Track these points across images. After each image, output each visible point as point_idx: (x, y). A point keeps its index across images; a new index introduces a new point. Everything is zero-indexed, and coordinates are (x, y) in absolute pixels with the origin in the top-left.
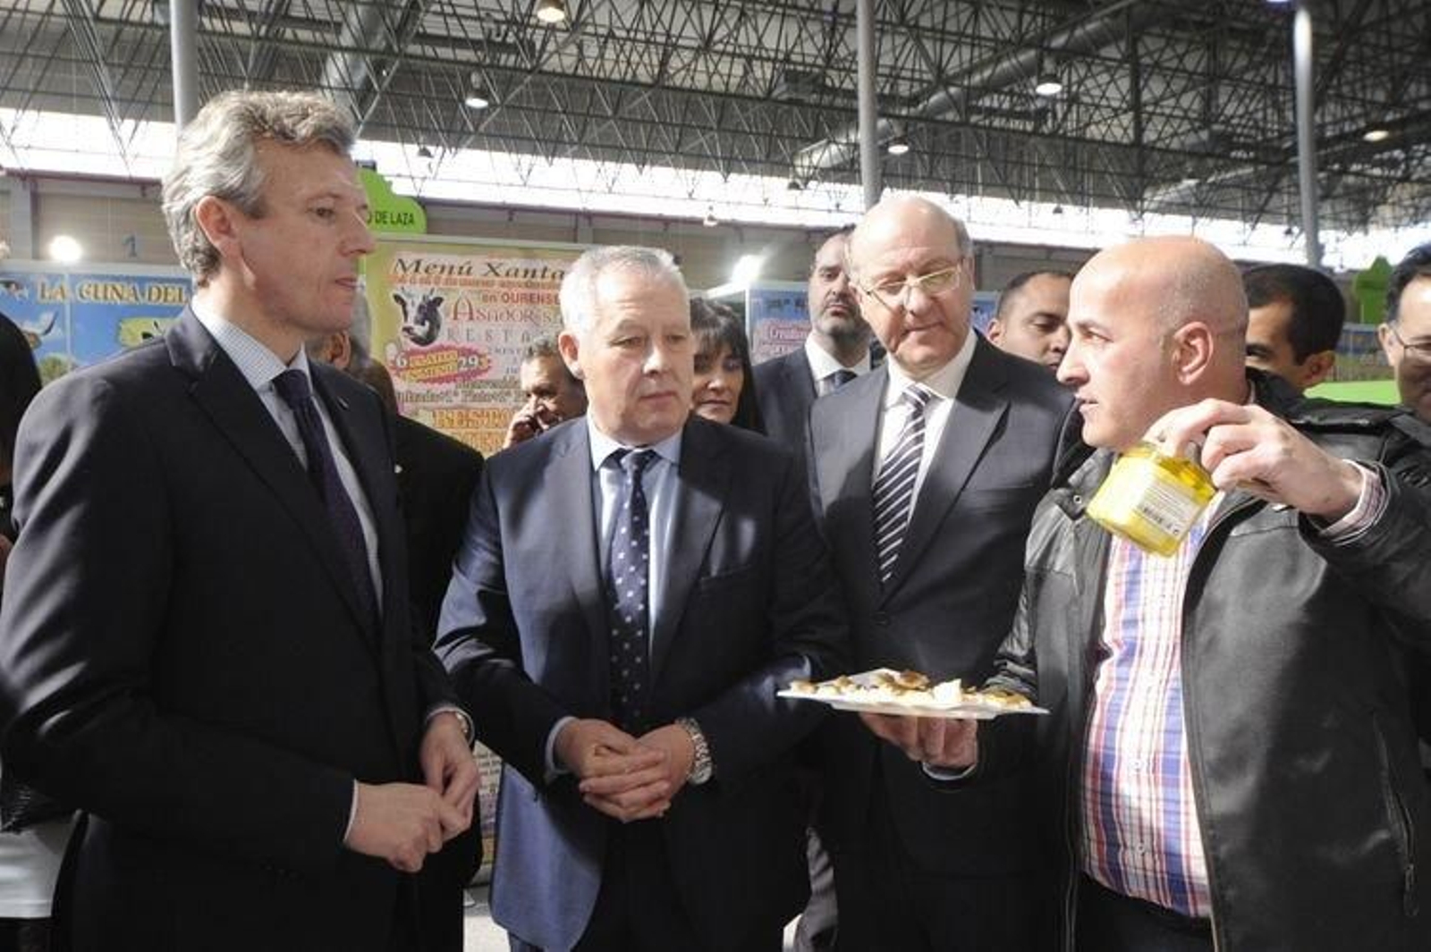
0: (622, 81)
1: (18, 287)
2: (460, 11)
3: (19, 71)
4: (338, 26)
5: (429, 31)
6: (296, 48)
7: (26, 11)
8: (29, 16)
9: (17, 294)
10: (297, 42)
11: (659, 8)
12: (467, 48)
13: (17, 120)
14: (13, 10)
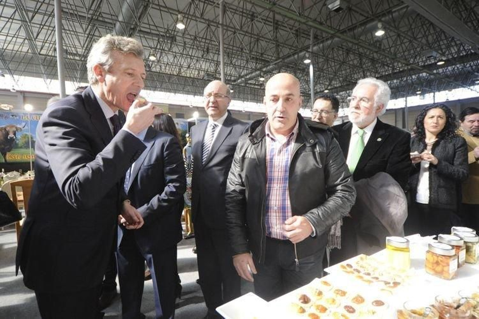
1: (16, 116)
3: (20, 66)
8: (22, 53)
9: (15, 118)
11: (178, 58)
14: (17, 51)
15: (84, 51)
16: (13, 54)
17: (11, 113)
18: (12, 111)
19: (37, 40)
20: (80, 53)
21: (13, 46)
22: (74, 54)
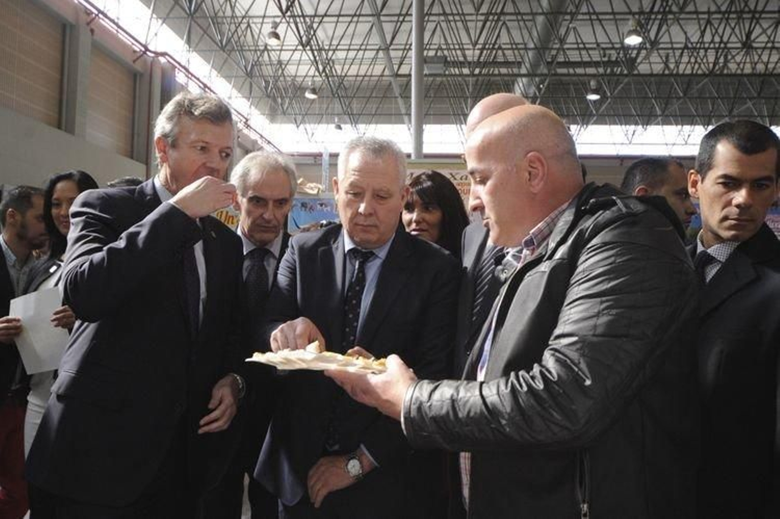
0: (692, 75)
1: (326, 206)
2: (587, 46)
3: (367, 106)
4: (519, 64)
5: (571, 60)
6: (498, 78)
7: (371, 76)
8: (372, 78)
9: (325, 209)
10: (500, 75)
11: (716, 26)
12: (591, 67)
13: (365, 129)
14: (365, 76)
15: (477, 52)
16: (358, 83)
17: (319, 200)
18: (322, 196)
19: (392, 47)
20: (470, 59)
21: (358, 66)
22: (461, 63)
